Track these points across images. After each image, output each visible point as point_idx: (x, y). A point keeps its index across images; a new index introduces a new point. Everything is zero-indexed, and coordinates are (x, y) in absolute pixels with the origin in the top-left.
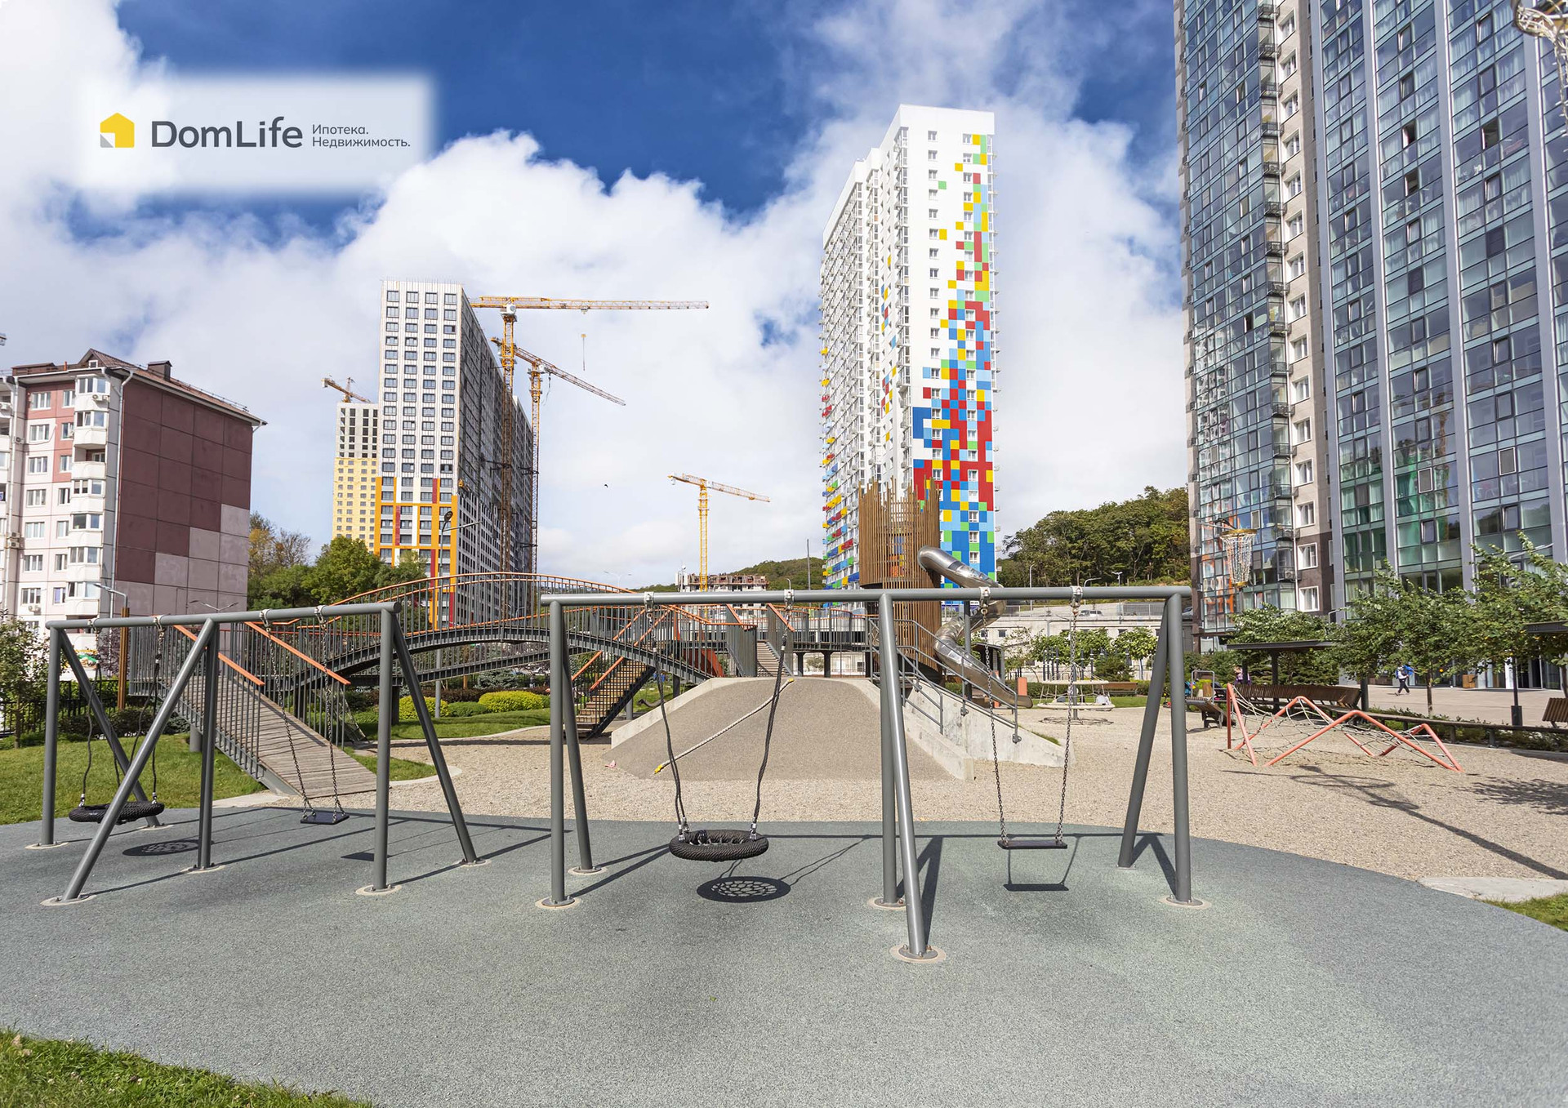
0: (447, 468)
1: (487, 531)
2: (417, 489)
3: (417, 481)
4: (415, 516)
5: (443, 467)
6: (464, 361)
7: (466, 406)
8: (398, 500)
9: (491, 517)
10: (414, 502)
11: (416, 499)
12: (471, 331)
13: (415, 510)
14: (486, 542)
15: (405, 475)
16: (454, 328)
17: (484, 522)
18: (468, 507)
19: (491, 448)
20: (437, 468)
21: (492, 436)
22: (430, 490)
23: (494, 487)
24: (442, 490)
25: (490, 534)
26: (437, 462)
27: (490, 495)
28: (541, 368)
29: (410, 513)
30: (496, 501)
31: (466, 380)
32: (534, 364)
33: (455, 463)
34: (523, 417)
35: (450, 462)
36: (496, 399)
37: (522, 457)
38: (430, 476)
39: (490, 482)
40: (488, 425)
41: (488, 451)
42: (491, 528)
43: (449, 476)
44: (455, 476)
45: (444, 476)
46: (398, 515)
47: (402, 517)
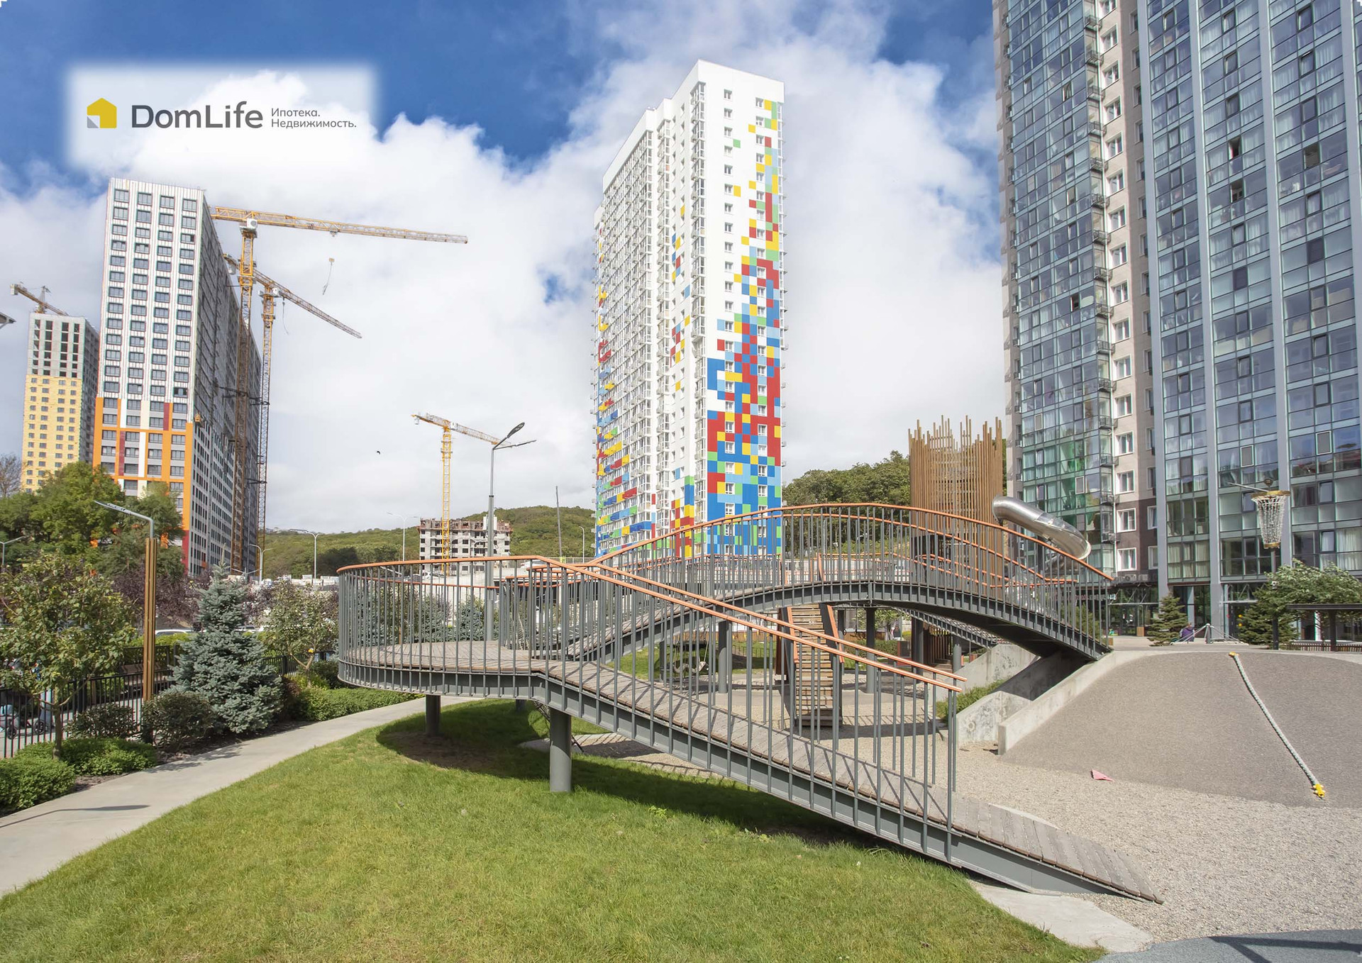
0: (181, 392)
1: (219, 464)
2: (145, 413)
3: (145, 405)
4: (142, 444)
5: (176, 391)
6: (202, 275)
7: (202, 325)
8: (123, 425)
9: (222, 450)
10: (141, 428)
11: (144, 424)
12: (210, 242)
13: (143, 436)
14: (217, 476)
15: (131, 397)
16: (193, 238)
17: (216, 453)
18: (202, 436)
19: (224, 374)
20: (170, 391)
21: (225, 361)
22: (161, 415)
23: (226, 416)
24: (175, 416)
25: (221, 467)
26: (170, 384)
27: (222, 426)
28: (275, 292)
29: (137, 440)
30: (226, 432)
31: (203, 296)
32: (267, 286)
33: (191, 386)
35: (185, 385)
36: (230, 321)
38: (161, 399)
39: (222, 411)
40: (222, 348)
41: (221, 376)
42: (222, 461)
43: (184, 401)
44: (190, 401)
45: (178, 400)
46: (122, 442)
47: (127, 444)
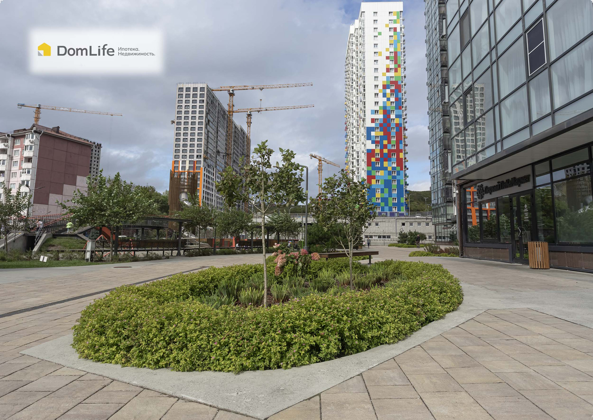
2: (187, 165)
3: (187, 162)
5: (197, 156)
6: (207, 114)
8: (180, 170)
10: (186, 170)
12: (212, 101)
15: (183, 159)
18: (209, 172)
19: (224, 147)
21: (224, 143)
22: (192, 165)
23: (226, 163)
24: (197, 165)
26: (195, 154)
27: (223, 166)
31: (209, 121)
33: (203, 154)
34: (244, 133)
35: (200, 154)
38: (193, 160)
40: (222, 138)
41: (221, 148)
44: (202, 160)
45: (198, 160)
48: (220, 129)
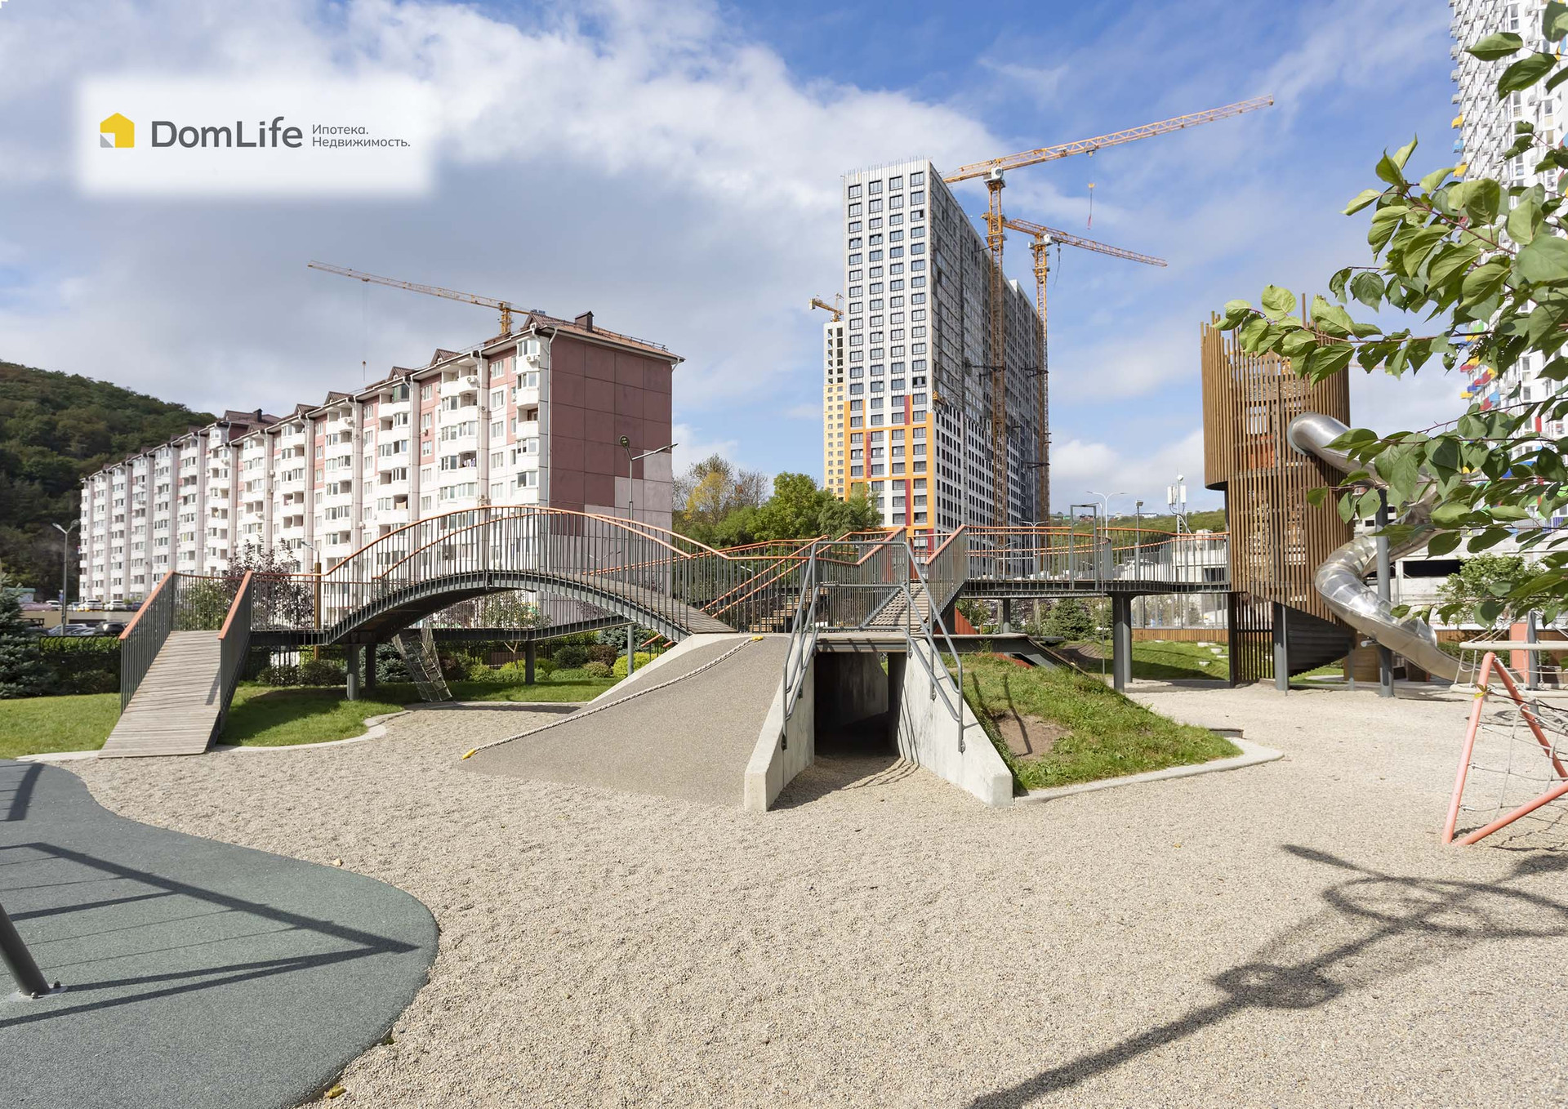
0: (919, 381)
2: (887, 410)
3: (887, 401)
4: (886, 443)
5: (915, 381)
6: (935, 250)
7: (940, 304)
8: (868, 426)
9: (982, 434)
10: (885, 425)
11: (887, 421)
12: (945, 211)
13: (887, 435)
14: (975, 465)
15: (874, 395)
16: (922, 212)
17: (971, 441)
18: (948, 425)
19: (980, 350)
20: (909, 382)
21: (980, 336)
22: (902, 409)
23: (986, 397)
24: (914, 408)
25: (982, 455)
26: (909, 375)
27: (980, 406)
28: (1047, 239)
29: (881, 439)
30: (988, 414)
31: (940, 272)
32: (1037, 235)
33: (929, 374)
34: (1026, 304)
35: (922, 374)
36: (985, 288)
37: (1027, 355)
38: (901, 393)
39: (979, 392)
40: (974, 322)
41: (975, 355)
43: (922, 390)
44: (929, 389)
45: (917, 391)
46: (868, 444)
47: (873, 445)
48: (967, 295)
